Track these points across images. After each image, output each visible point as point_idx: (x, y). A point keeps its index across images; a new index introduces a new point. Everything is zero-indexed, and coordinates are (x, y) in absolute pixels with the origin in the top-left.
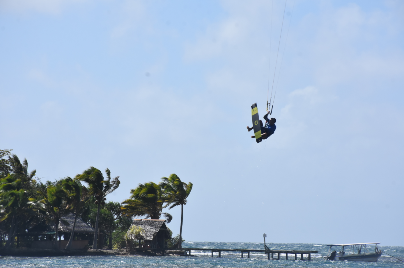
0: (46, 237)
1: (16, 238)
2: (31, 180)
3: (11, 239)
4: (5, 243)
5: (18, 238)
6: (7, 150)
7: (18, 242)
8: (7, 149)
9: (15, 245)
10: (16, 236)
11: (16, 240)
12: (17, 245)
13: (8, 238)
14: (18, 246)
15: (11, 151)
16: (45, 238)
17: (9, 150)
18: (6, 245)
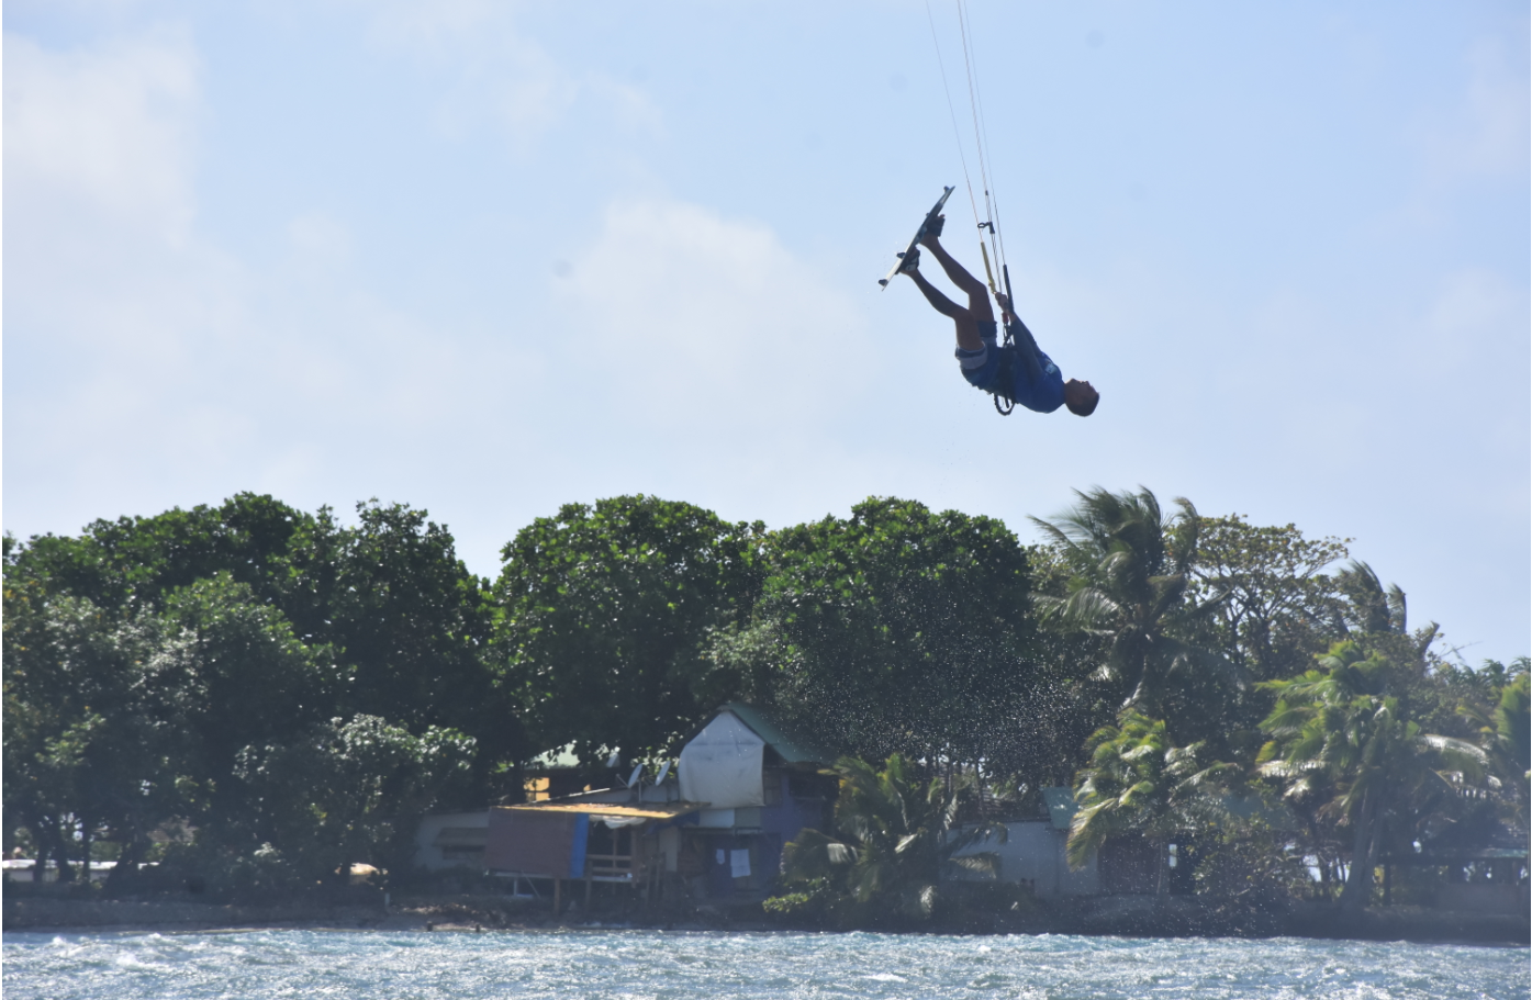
0: (1492, 872)
1: (1379, 872)
2: (1428, 652)
3: (1362, 874)
4: (1340, 890)
5: (1387, 873)
6: (1336, 543)
7: (1387, 884)
8: (1334, 537)
9: (1378, 896)
10: (1377, 865)
11: (1381, 880)
12: (1385, 895)
13: (1351, 870)
14: (1386, 900)
15: (1347, 545)
16: (1489, 876)
17: (1342, 542)
18: (1342, 894)
